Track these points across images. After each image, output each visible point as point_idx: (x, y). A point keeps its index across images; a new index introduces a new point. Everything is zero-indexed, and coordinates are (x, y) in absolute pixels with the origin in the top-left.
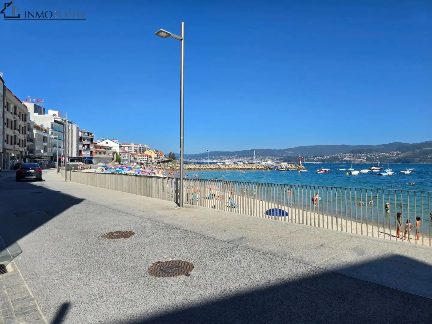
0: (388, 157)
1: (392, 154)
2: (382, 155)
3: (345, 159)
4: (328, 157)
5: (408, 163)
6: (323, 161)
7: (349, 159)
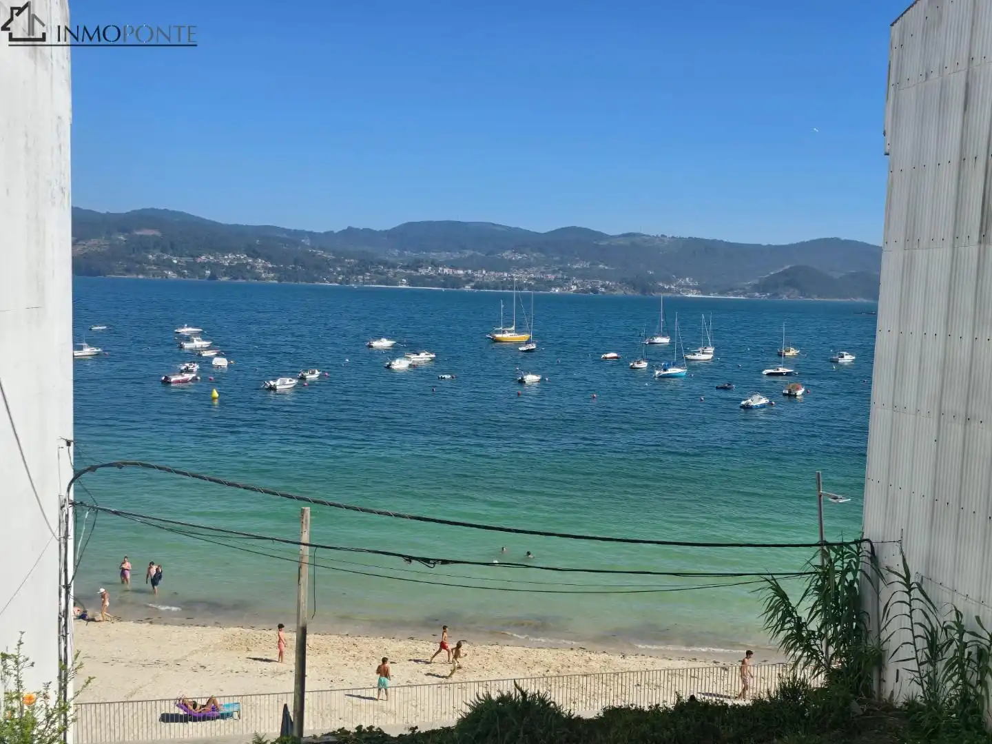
5: (98, 273)
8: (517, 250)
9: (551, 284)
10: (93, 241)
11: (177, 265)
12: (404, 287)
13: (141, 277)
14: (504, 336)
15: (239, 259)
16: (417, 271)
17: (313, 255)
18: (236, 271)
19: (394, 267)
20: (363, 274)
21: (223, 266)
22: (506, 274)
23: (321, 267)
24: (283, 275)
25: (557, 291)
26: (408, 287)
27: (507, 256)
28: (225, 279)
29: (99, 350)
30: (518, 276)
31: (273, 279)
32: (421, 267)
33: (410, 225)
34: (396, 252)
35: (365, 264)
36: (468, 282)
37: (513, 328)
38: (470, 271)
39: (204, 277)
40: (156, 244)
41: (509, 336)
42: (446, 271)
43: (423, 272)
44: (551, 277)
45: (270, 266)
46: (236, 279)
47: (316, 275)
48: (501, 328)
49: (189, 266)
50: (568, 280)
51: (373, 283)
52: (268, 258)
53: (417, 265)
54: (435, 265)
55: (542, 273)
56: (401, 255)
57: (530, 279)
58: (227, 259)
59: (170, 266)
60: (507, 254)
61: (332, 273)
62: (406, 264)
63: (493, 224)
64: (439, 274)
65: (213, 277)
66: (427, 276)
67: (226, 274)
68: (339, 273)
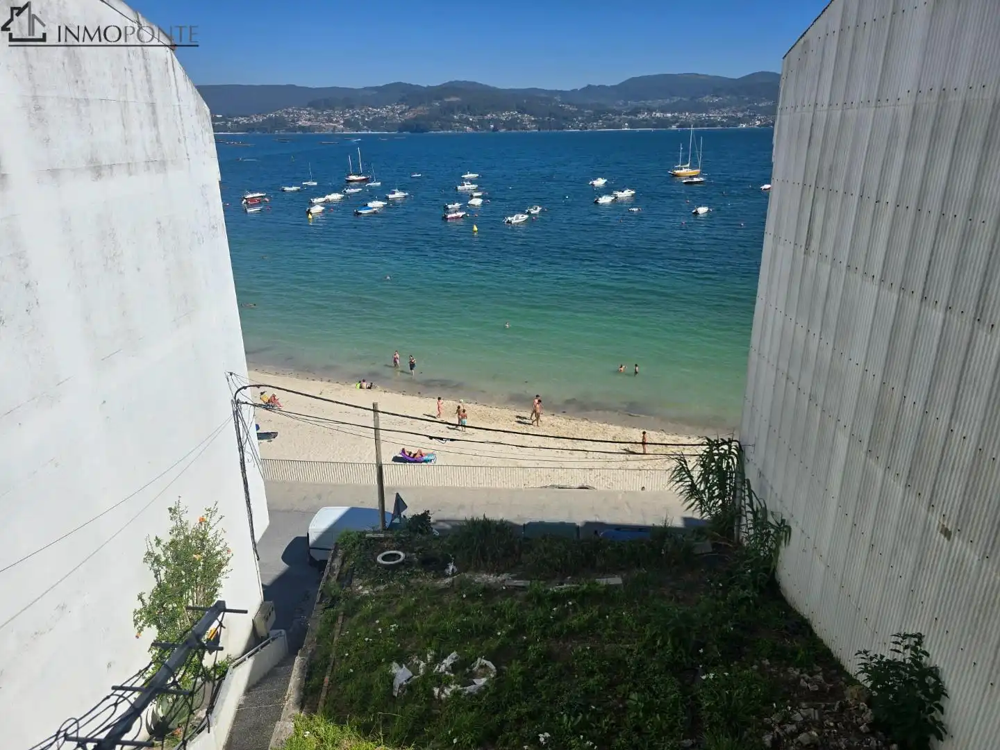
0: (385, 118)
1: (393, 110)
2: (375, 114)
3: (300, 123)
4: (261, 118)
5: (422, 131)
6: (249, 128)
7: (309, 123)
8: (715, 94)
9: (740, 121)
10: (420, 108)
11: (472, 122)
12: (626, 129)
13: (450, 132)
14: (682, 171)
15: (512, 115)
16: (636, 116)
17: (563, 109)
18: (511, 124)
19: (620, 115)
20: (597, 121)
21: (502, 121)
22: (704, 115)
23: (568, 118)
24: (541, 124)
25: (744, 126)
26: (629, 129)
27: (706, 99)
28: (503, 130)
29: (407, 194)
30: (715, 115)
31: (535, 128)
32: (639, 112)
33: (633, 79)
34: (622, 102)
35: (599, 113)
36: (674, 123)
37: (688, 165)
38: (676, 114)
39: (489, 129)
40: (460, 107)
42: (658, 115)
43: (641, 117)
44: (740, 115)
45: (533, 119)
46: (510, 129)
47: (564, 124)
48: (679, 166)
49: (481, 122)
50: (755, 115)
51: (605, 128)
52: (532, 113)
53: (636, 111)
54: (650, 110)
55: (733, 112)
56: (626, 104)
57: (724, 117)
58: (504, 116)
59: (466, 122)
60: (707, 99)
61: (575, 121)
62: (628, 111)
63: (697, 74)
64: (653, 118)
65: (495, 130)
66: (643, 120)
67: (504, 126)
68: (580, 122)
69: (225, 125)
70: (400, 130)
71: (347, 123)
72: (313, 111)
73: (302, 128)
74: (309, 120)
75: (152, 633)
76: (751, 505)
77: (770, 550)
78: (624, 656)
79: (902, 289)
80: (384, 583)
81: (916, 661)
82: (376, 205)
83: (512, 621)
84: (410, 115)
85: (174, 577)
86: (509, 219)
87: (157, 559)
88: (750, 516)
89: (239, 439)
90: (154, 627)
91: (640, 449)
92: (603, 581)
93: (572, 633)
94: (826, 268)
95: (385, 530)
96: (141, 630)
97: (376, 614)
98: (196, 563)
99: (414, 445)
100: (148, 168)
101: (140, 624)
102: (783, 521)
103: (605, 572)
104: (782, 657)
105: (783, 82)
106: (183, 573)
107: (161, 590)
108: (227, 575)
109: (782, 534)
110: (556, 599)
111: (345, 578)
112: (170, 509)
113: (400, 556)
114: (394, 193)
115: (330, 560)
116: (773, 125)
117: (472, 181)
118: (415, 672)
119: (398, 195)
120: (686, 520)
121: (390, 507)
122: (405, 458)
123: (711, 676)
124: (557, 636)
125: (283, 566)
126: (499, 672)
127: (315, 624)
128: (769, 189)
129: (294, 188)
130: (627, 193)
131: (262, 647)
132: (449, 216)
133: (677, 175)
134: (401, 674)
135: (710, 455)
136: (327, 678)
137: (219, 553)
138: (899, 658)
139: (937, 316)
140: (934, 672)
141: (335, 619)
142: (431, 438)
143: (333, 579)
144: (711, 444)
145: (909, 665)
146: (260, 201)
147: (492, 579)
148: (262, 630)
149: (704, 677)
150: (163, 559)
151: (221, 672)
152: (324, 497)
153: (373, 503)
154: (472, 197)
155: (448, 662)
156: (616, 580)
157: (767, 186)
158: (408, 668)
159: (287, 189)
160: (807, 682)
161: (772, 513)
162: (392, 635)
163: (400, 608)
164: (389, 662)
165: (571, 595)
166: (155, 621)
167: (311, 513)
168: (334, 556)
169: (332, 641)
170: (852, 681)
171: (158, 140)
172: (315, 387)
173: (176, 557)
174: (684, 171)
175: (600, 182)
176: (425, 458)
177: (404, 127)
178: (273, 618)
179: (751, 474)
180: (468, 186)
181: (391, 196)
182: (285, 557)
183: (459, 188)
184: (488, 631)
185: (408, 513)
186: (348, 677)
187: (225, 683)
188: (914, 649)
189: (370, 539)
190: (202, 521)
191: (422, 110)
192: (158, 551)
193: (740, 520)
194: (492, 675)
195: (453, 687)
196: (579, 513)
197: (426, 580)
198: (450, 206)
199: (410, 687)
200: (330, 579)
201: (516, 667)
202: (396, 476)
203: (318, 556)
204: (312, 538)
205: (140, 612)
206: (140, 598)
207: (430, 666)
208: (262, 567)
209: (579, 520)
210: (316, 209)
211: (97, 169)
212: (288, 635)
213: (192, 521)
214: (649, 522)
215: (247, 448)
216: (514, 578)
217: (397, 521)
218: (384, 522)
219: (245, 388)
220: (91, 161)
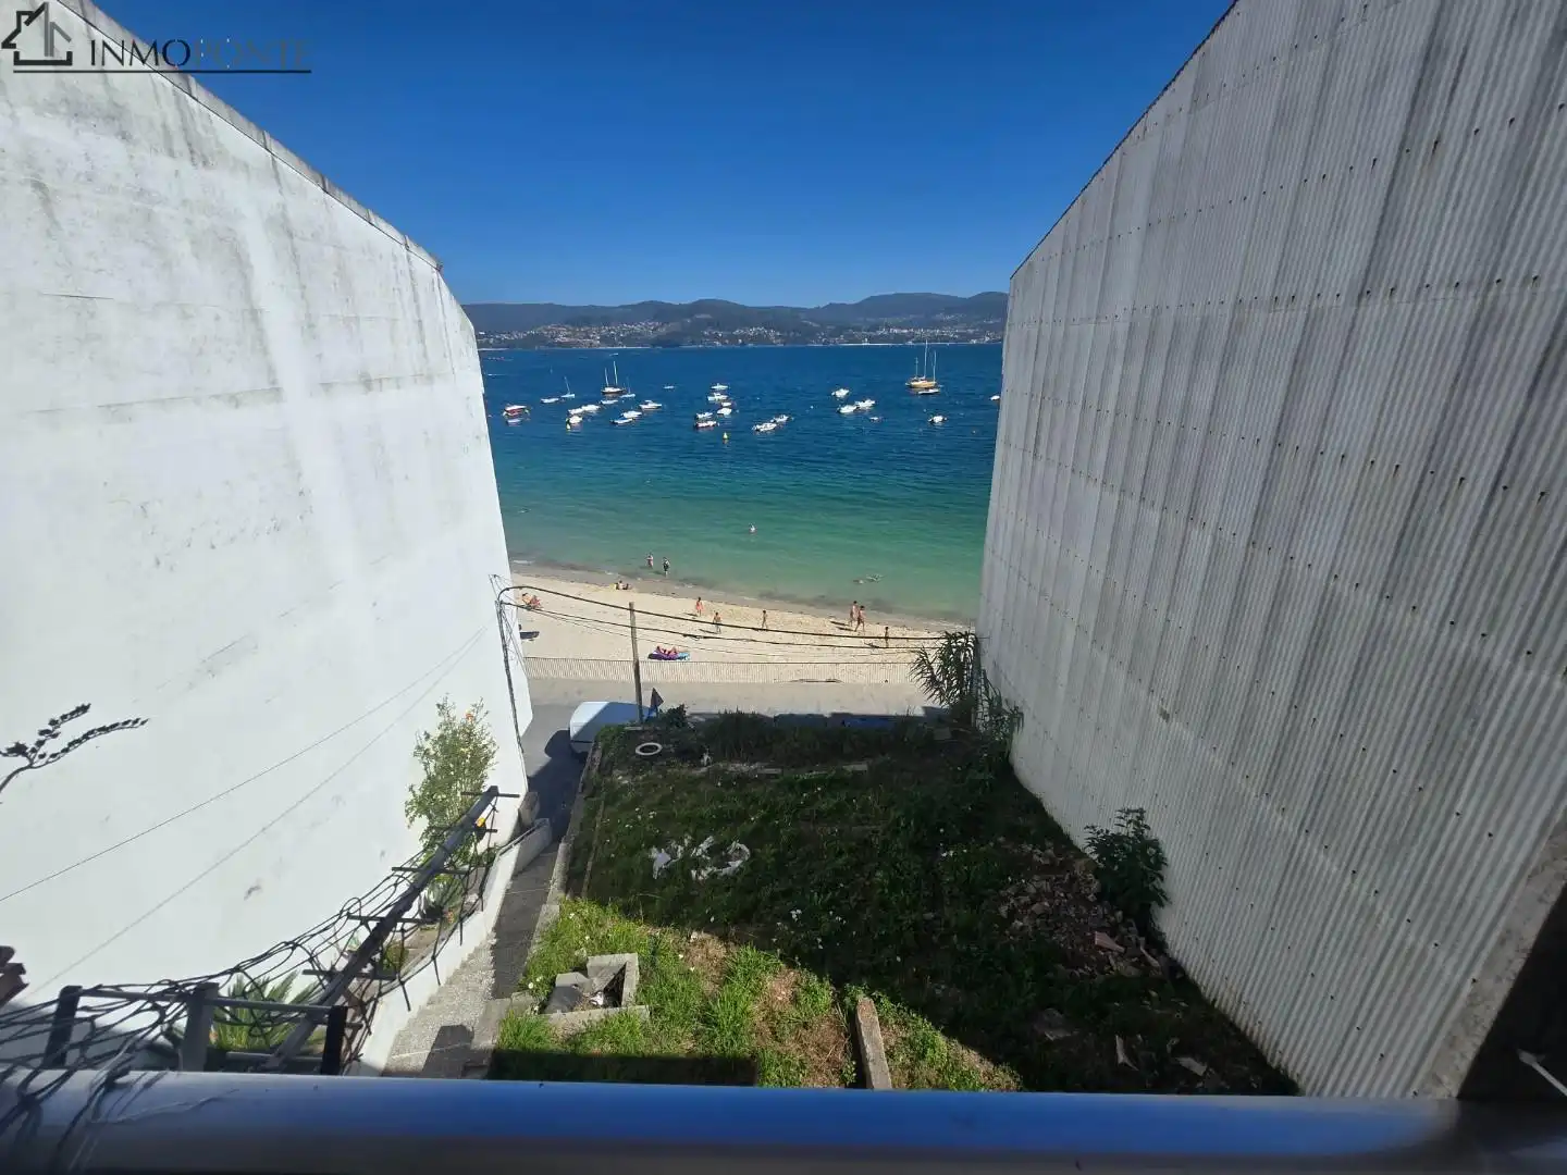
0: (639, 334)
1: (646, 327)
2: (629, 330)
3: (559, 339)
4: (521, 335)
5: (675, 346)
6: (510, 345)
7: (567, 340)
8: (949, 311)
9: (971, 337)
11: (721, 337)
12: (866, 344)
13: (700, 346)
14: (918, 383)
15: (759, 331)
16: (876, 332)
17: (806, 325)
18: (757, 339)
19: (860, 330)
20: (839, 336)
21: (749, 336)
22: (938, 331)
23: (812, 333)
24: (786, 339)
25: (975, 342)
26: (869, 344)
28: (750, 345)
29: (659, 405)
30: (948, 332)
31: (781, 343)
32: (878, 329)
33: (872, 299)
34: (861, 319)
35: (840, 329)
36: (910, 339)
37: (923, 378)
38: (912, 331)
39: (738, 344)
40: (709, 323)
41: (921, 383)
42: (896, 331)
43: (879, 333)
44: (971, 331)
45: (778, 334)
46: (758, 344)
47: (808, 339)
48: (915, 378)
49: (729, 337)
50: (984, 332)
51: (846, 343)
52: (776, 330)
53: (875, 328)
54: (888, 327)
55: (965, 329)
56: (864, 321)
57: (956, 333)
58: (752, 331)
59: (716, 337)
60: (940, 316)
61: (818, 336)
62: (868, 328)
63: (931, 294)
64: (891, 334)
65: (743, 344)
66: (882, 335)
67: (751, 341)
68: (824, 337)
69: (488, 342)
70: (654, 345)
71: (604, 339)
72: (571, 328)
73: (560, 344)
74: (566, 336)
75: (423, 823)
76: (987, 693)
77: (1005, 736)
78: (870, 836)
79: (1123, 491)
80: (642, 773)
81: (1139, 834)
82: (631, 415)
83: (764, 807)
84: (663, 331)
85: (444, 770)
86: (758, 427)
87: (426, 753)
88: (986, 704)
89: (503, 638)
90: (424, 817)
91: (882, 643)
92: (850, 768)
93: (820, 816)
94: (1053, 471)
95: (642, 723)
96: (412, 820)
97: (636, 802)
98: (464, 757)
99: (668, 643)
100: (415, 381)
101: (412, 814)
102: (1016, 708)
103: (850, 759)
104: (1017, 834)
105: (1010, 299)
106: (451, 766)
107: (432, 784)
108: (494, 767)
109: (1015, 720)
110: (806, 785)
111: (606, 769)
112: (439, 705)
113: (657, 748)
114: (646, 404)
115: (591, 752)
116: (1002, 340)
117: (723, 392)
118: (674, 856)
119: (651, 405)
120: (925, 708)
121: (647, 703)
122: (659, 656)
123: (951, 853)
124: (807, 819)
125: (546, 758)
126: (753, 855)
127: (578, 812)
128: (998, 400)
129: (553, 400)
130: (867, 404)
131: (528, 834)
132: (700, 425)
133: (911, 387)
134: (660, 858)
135: (949, 647)
136: (590, 864)
137: (485, 746)
138: (1123, 832)
139: (1154, 517)
140: (1155, 844)
141: (597, 808)
142: (685, 635)
143: (594, 771)
144: (949, 637)
145: (1133, 838)
146: (520, 413)
147: (744, 768)
148: (527, 819)
149: (945, 855)
150: (432, 752)
151: (490, 857)
152: (584, 692)
153: (632, 700)
154: (722, 407)
155: (704, 846)
156: (862, 767)
157: (996, 397)
158: (667, 852)
159: (546, 401)
160: (1040, 856)
161: (1007, 701)
162: (652, 821)
163: (658, 797)
164: (649, 847)
165: (820, 781)
166: (426, 811)
167: (573, 708)
168: (594, 750)
169: (594, 828)
170: (1080, 854)
171: (425, 355)
172: (574, 589)
173: (445, 750)
174: (920, 382)
175: (842, 393)
176: (679, 655)
177: (657, 342)
178: (537, 808)
179: (986, 665)
180: (718, 397)
181: (644, 407)
182: (548, 750)
183: (710, 398)
184: (742, 817)
185: (664, 707)
186: (610, 862)
187: (493, 869)
188: (1137, 823)
189: (630, 732)
190: (469, 716)
191: (674, 326)
192: (428, 745)
193: (976, 708)
194: (747, 858)
195: (710, 870)
196: (826, 705)
197: (684, 770)
198: (700, 416)
199: (669, 871)
200: (592, 771)
201: (769, 850)
202: (653, 673)
203: (579, 749)
204: (573, 732)
205: (411, 803)
206: (411, 789)
207: (687, 850)
208: (527, 761)
209: (827, 710)
210: (575, 420)
211: (367, 383)
212: (552, 824)
213: (459, 716)
214: (893, 712)
215: (511, 647)
216: (766, 767)
217: (654, 714)
218: (642, 716)
219: (508, 589)
220: (361, 376)
